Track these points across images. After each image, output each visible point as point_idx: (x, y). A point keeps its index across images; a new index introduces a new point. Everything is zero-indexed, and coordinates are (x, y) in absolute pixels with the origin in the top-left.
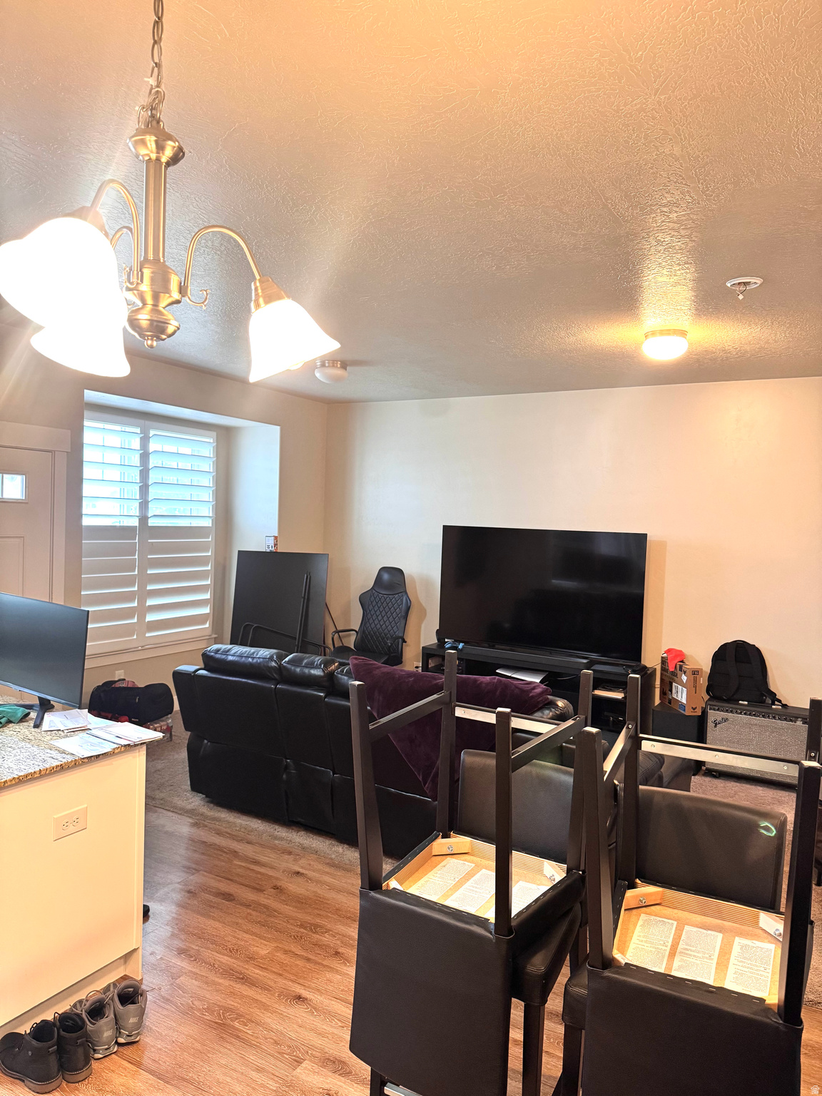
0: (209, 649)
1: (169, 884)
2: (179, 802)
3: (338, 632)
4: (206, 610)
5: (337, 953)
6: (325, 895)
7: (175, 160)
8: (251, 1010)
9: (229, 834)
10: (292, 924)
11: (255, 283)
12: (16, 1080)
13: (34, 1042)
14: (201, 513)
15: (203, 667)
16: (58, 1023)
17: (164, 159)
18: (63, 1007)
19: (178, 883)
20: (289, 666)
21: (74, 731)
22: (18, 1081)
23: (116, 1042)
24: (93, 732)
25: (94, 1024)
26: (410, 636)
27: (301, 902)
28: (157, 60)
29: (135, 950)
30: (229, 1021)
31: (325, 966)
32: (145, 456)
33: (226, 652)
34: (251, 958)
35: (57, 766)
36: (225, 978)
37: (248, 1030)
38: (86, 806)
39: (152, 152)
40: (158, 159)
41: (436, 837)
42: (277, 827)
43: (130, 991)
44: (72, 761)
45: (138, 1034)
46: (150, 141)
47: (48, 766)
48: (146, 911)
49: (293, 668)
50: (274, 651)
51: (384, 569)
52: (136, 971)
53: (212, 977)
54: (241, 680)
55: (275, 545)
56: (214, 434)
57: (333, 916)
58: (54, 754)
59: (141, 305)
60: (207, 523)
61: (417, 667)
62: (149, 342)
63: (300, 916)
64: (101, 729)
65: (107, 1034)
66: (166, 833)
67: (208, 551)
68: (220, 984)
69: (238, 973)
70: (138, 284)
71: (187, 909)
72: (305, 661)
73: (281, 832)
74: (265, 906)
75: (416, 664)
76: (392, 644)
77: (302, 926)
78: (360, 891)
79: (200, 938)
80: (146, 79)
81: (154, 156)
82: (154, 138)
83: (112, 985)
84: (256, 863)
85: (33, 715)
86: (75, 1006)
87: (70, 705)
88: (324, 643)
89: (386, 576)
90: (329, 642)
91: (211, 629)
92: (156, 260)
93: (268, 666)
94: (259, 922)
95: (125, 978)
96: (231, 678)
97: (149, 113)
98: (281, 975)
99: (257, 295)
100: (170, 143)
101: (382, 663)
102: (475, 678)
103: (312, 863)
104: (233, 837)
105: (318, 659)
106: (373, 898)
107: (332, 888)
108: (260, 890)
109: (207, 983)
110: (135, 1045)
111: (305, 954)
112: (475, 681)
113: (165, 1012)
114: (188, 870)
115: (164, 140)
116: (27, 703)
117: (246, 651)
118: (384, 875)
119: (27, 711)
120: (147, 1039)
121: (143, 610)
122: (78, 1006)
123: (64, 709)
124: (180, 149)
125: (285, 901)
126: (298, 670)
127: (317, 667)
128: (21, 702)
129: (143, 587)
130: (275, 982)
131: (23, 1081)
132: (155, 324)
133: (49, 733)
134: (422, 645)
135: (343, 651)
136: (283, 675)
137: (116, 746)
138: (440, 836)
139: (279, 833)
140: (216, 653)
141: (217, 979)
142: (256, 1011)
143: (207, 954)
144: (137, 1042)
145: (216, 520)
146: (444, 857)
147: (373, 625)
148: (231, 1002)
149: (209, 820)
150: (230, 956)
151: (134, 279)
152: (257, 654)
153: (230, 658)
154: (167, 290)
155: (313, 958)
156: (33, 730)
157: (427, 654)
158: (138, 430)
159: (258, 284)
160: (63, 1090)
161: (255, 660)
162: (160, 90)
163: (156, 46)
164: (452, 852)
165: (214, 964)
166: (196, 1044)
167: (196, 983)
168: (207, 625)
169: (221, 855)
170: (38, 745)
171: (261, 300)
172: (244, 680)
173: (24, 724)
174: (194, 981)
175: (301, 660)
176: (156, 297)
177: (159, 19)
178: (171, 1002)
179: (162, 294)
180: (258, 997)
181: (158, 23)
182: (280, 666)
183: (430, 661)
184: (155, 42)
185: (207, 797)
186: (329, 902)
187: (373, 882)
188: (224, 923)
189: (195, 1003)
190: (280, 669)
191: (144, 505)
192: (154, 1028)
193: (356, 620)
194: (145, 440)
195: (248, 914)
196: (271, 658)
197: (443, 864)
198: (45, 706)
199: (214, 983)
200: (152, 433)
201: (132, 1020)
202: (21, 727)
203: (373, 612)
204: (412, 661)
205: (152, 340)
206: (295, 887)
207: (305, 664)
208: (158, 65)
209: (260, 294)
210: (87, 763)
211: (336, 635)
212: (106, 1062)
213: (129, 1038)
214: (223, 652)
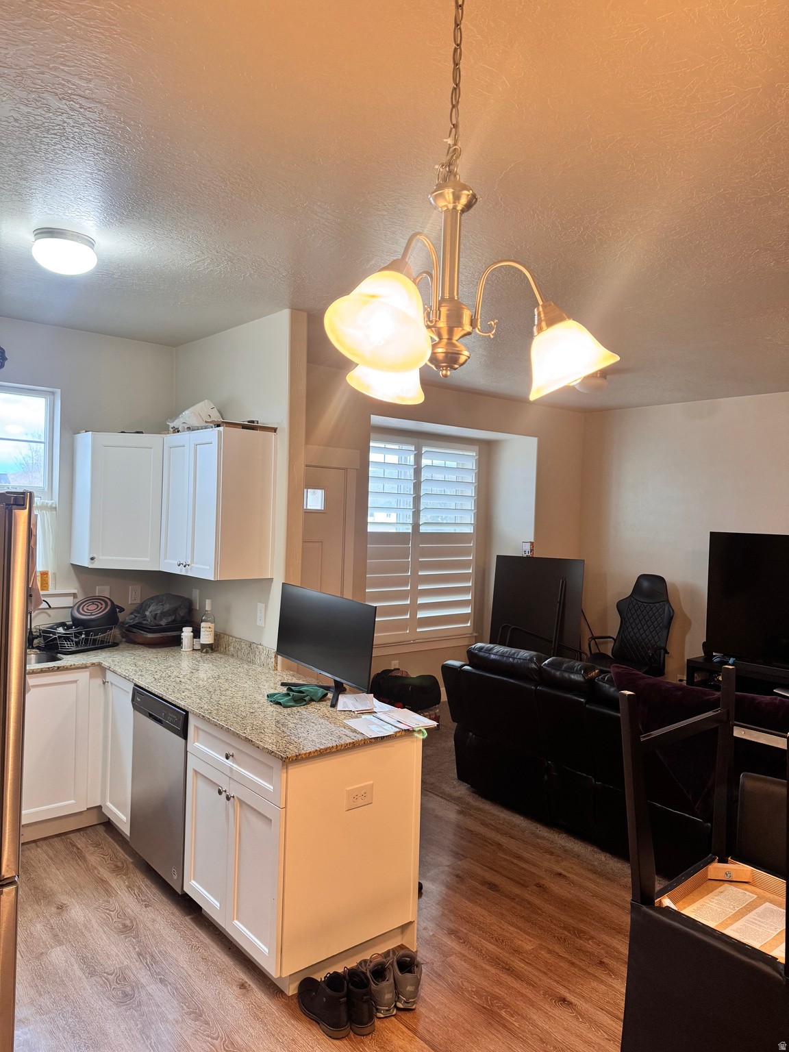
0: (473, 646)
1: (439, 866)
2: (448, 789)
3: (594, 638)
4: (468, 610)
5: (601, 963)
6: (588, 901)
7: (469, 206)
8: (517, 1002)
9: (493, 826)
10: (555, 925)
11: (538, 309)
12: (312, 1021)
13: (328, 991)
14: (463, 521)
15: (468, 663)
16: (347, 977)
17: (459, 208)
18: (352, 963)
19: (448, 866)
20: (549, 669)
21: (363, 713)
22: (314, 1023)
23: (395, 1006)
24: (378, 715)
25: (377, 985)
26: (673, 648)
27: (564, 904)
28: (454, 122)
29: (411, 923)
30: (496, 1009)
31: (589, 973)
32: (418, 471)
33: (489, 650)
34: (516, 951)
35: (350, 743)
36: (493, 966)
37: (515, 1022)
38: (372, 782)
39: (449, 203)
40: (455, 208)
41: (712, 861)
42: (539, 826)
43: (407, 961)
44: (362, 740)
45: (414, 1003)
46: (448, 193)
47: (343, 743)
48: (420, 887)
49: (553, 671)
50: (534, 653)
51: (643, 577)
52: (412, 942)
53: (480, 962)
54: (502, 678)
55: (532, 550)
56: (477, 448)
57: (597, 924)
58: (348, 732)
59: (437, 339)
60: (469, 530)
61: (681, 680)
62: (444, 372)
63: (562, 918)
64: (385, 713)
65: (388, 996)
66: (436, 816)
67: (469, 556)
68: (487, 971)
69: (504, 963)
70: (436, 321)
71: (456, 892)
72: (565, 666)
73: (543, 832)
74: (529, 902)
75: (679, 677)
76: (653, 654)
77: (565, 928)
78: (631, 904)
79: (468, 922)
80: (445, 140)
81: (451, 206)
82: (451, 190)
83: (391, 952)
84: (519, 857)
85: (330, 695)
86: (360, 963)
87: (360, 689)
88: (580, 649)
89: (645, 584)
90: (586, 648)
91: (472, 628)
92: (452, 298)
93: (529, 668)
94: (523, 917)
95: (402, 947)
96: (493, 676)
97: (447, 169)
98: (545, 973)
99: (540, 320)
100: (466, 192)
101: (644, 673)
102: (753, 697)
103: (574, 866)
104: (497, 830)
105: (578, 665)
106: (645, 914)
107: (595, 895)
108: (524, 885)
109: (475, 967)
110: (412, 1012)
111: (569, 958)
112: (753, 699)
113: (439, 988)
114: (456, 855)
115: (460, 191)
116: (325, 685)
117: (507, 651)
118: (656, 891)
119: (326, 692)
120: (421, 1009)
121: (416, 607)
122: (363, 964)
123: (355, 693)
124: (474, 196)
125: (548, 901)
126: (558, 673)
127: (577, 672)
128: (320, 684)
129: (414, 587)
130: (540, 980)
131: (319, 1024)
132: (449, 355)
133: (343, 712)
134: (688, 656)
135: (600, 658)
136: (542, 676)
137: (398, 730)
138: (716, 860)
139: (541, 832)
140: (479, 651)
141: (484, 965)
142: (521, 1004)
143: (475, 939)
144: (413, 1010)
145: (477, 526)
146: (721, 883)
147: (632, 634)
148: (497, 990)
149: (475, 809)
150: (497, 946)
151: (432, 317)
152: (518, 655)
153: (492, 656)
154: (459, 324)
155: (578, 963)
156: (330, 709)
157: (692, 667)
158: (413, 448)
159: (541, 309)
160: (351, 1040)
161: (516, 661)
162: (456, 147)
163: (454, 110)
164: (730, 879)
165: (481, 950)
166: (466, 1025)
167: (466, 965)
168: (469, 625)
169: (487, 846)
170: (334, 723)
171: (544, 324)
172: (505, 679)
173: (323, 703)
174: (463, 963)
175: (562, 663)
176: (451, 332)
177: (457, 86)
178: (443, 978)
179: (456, 329)
180: (523, 991)
181: (456, 89)
182: (540, 668)
183: (696, 675)
184: (453, 106)
185: (472, 787)
186: (592, 909)
187: (644, 897)
188: (490, 912)
189: (465, 984)
190: (540, 670)
191: (417, 513)
192: (428, 1000)
193: (613, 626)
194: (418, 457)
195: (512, 907)
196: (531, 660)
197: (721, 889)
198: (339, 689)
199: (482, 969)
200: (424, 449)
201: (410, 988)
202: (321, 706)
203: (631, 620)
204: (675, 674)
205: (446, 370)
206: (556, 887)
207: (565, 668)
208: (455, 126)
209: (543, 318)
210: (374, 743)
211: (593, 642)
212: (387, 1023)
213: (406, 1004)
214: (486, 650)
